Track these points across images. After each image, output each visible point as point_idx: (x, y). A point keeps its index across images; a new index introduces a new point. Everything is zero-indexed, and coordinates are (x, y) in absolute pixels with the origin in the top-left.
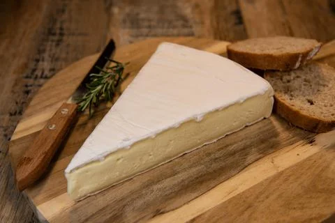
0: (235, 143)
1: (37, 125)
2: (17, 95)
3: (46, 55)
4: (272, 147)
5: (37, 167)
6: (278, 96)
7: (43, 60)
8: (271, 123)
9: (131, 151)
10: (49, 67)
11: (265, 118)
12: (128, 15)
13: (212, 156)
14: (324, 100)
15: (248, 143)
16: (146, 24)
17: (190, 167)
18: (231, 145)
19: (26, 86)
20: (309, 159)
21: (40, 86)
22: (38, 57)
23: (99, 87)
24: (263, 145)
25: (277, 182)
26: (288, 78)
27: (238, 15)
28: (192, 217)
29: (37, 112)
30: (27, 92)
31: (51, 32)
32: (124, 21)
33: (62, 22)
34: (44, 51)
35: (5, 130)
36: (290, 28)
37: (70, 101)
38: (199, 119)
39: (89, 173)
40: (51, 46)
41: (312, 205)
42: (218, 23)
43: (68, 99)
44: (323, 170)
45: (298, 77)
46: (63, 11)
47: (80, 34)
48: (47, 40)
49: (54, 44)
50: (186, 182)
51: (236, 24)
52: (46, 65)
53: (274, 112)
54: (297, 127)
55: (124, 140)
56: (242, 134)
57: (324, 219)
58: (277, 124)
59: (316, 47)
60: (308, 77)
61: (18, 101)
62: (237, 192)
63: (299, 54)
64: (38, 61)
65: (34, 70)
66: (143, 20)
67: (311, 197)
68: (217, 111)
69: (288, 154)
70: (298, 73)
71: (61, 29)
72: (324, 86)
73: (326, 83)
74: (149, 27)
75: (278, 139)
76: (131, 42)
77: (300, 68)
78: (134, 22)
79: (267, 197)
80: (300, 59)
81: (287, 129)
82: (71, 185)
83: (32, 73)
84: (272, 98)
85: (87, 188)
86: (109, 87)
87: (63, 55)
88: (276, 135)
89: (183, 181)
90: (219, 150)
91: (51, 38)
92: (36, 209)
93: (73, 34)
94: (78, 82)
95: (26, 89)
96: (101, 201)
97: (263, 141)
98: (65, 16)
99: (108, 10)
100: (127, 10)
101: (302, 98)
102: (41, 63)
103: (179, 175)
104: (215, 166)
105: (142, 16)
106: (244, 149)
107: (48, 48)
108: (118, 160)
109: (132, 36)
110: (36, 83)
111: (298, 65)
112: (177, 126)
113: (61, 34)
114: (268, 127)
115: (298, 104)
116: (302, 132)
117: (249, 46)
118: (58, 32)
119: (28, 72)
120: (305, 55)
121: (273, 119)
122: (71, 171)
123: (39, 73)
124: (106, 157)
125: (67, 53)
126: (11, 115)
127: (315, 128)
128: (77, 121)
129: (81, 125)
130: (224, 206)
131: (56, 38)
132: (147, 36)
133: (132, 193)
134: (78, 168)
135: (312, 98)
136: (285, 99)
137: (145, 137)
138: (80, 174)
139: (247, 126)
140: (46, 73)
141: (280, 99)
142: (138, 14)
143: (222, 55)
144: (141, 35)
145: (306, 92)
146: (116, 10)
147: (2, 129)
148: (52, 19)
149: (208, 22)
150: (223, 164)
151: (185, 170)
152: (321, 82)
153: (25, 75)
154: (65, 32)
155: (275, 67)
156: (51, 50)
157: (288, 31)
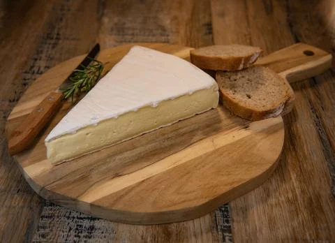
0: (185, 127)
1: (29, 109)
2: (16, 86)
3: (43, 56)
4: (214, 131)
5: (25, 138)
6: (224, 91)
7: (40, 59)
8: (217, 112)
9: (98, 128)
10: (44, 65)
11: (212, 109)
12: (116, 24)
13: (166, 136)
14: (260, 95)
15: (197, 127)
16: (130, 32)
17: (147, 144)
18: (182, 128)
19: (25, 79)
20: (241, 140)
21: (35, 79)
22: (36, 56)
23: (82, 80)
24: (208, 129)
25: (213, 156)
26: (234, 77)
27: (209, 26)
28: (143, 179)
29: (31, 99)
30: (25, 85)
31: (49, 37)
32: (112, 30)
33: (59, 29)
34: (42, 52)
35: (4, 113)
36: (250, 39)
37: (57, 91)
38: (155, 105)
39: (64, 143)
40: (48, 48)
41: (237, 173)
42: (191, 33)
43: (55, 89)
44: (250, 149)
45: (243, 77)
46: (61, 20)
47: (74, 39)
48: (46, 43)
49: (51, 46)
50: (142, 154)
51: (206, 34)
52: (42, 63)
53: (221, 103)
54: (237, 116)
55: (92, 119)
56: (193, 120)
57: (243, 182)
58: (221, 113)
59: (256, 53)
60: (252, 77)
61: (17, 91)
62: (180, 163)
63: (242, 58)
64: (36, 60)
65: (32, 67)
66: (129, 28)
67: (237, 168)
68: (170, 100)
69: (226, 136)
70: (244, 74)
71: (58, 34)
72: (262, 84)
73: (264, 82)
74: (133, 34)
75: (221, 125)
76: (115, 46)
77: (244, 69)
78: (120, 30)
79: (203, 166)
80: (243, 62)
81: (229, 118)
82: (50, 151)
83: (30, 69)
84: (218, 92)
85: (62, 155)
86: (89, 81)
87: (58, 56)
88: (220, 121)
89: (140, 153)
90: (172, 132)
91: (49, 41)
92: (23, 171)
93: (68, 39)
94: (66, 77)
95: (24, 82)
96: (74, 166)
97: (208, 126)
98: (63, 24)
99: (99, 20)
100: (116, 20)
101: (243, 93)
102: (38, 61)
103: (137, 149)
104: (167, 143)
105: (128, 25)
106: (192, 131)
107: (45, 50)
108: (87, 134)
109: (117, 42)
110: (33, 77)
111: (241, 67)
112: (136, 110)
113: (58, 39)
114: (214, 116)
115: (239, 98)
116: (241, 120)
117: (207, 52)
118: (55, 36)
119: (27, 68)
120: (248, 59)
121: (219, 109)
122: (50, 141)
123: (36, 69)
124: (77, 131)
125: (61, 54)
126: (10, 101)
127: (250, 116)
128: (61, 106)
129: (64, 110)
130: (168, 173)
131: (53, 42)
132: (130, 42)
133: (99, 161)
134: (55, 138)
135: (251, 94)
136: (229, 94)
137: (109, 117)
138: (56, 143)
139: (197, 114)
140: (42, 69)
141: (224, 93)
142: (124, 24)
143: (186, 59)
144: (125, 41)
145: (247, 89)
146: (106, 20)
147: (2, 112)
148: (52, 26)
149: (182, 32)
150: (173, 142)
151: (142, 146)
152: (260, 81)
153: (24, 71)
154: (61, 37)
155: (223, 68)
156: (47, 51)
157: (248, 41)
